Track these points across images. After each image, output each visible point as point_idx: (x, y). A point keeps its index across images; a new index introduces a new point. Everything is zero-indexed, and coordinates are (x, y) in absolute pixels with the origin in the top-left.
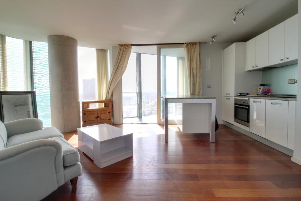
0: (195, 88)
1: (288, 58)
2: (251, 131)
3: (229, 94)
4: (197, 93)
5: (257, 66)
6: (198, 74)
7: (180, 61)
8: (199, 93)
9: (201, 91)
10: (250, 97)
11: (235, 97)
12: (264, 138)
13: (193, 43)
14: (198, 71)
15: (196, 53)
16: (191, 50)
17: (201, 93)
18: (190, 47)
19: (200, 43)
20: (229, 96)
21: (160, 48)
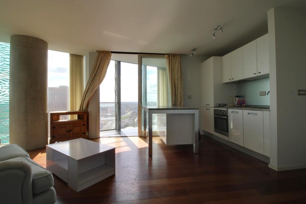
0: (177, 99)
1: (260, 73)
2: (230, 140)
3: (209, 105)
4: (178, 103)
5: (233, 79)
6: (179, 85)
7: (160, 71)
8: (180, 103)
9: (183, 101)
10: (228, 108)
11: (214, 107)
12: (243, 146)
13: (174, 54)
14: (179, 82)
15: (177, 64)
16: (172, 61)
17: (182, 103)
18: (172, 56)
19: (181, 55)
20: (208, 106)
21: (142, 57)
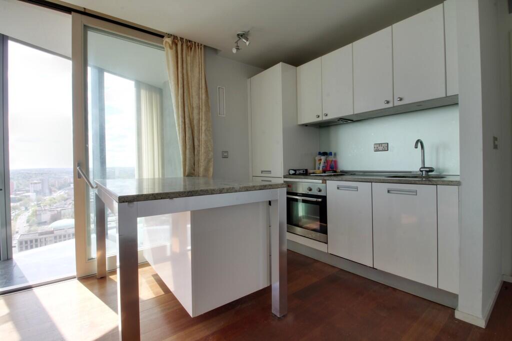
0: (196, 158)
1: (401, 99)
3: (270, 171)
4: (202, 169)
5: (327, 115)
6: (203, 123)
7: (143, 93)
8: (206, 170)
9: (211, 164)
10: (326, 178)
11: (285, 177)
12: (372, 267)
13: (190, 41)
14: (203, 116)
15: (196, 70)
16: (184, 59)
17: (211, 169)
18: (182, 45)
19: (205, 46)
20: (269, 175)
21: (86, 28)
